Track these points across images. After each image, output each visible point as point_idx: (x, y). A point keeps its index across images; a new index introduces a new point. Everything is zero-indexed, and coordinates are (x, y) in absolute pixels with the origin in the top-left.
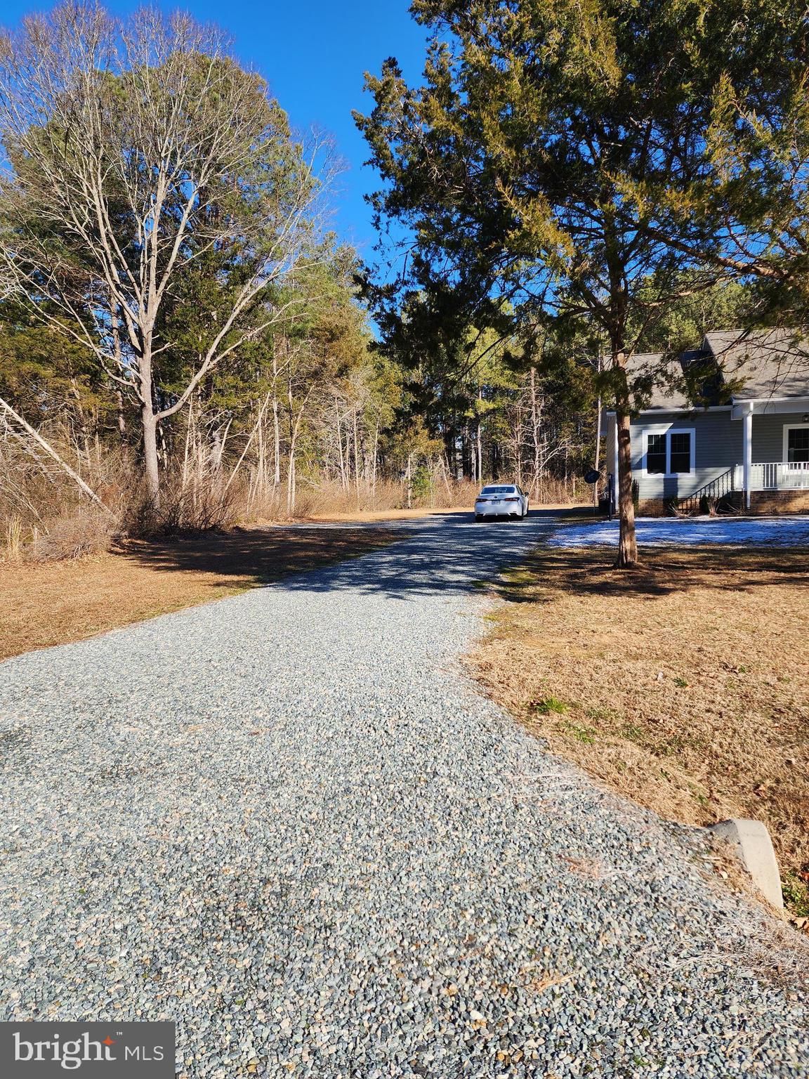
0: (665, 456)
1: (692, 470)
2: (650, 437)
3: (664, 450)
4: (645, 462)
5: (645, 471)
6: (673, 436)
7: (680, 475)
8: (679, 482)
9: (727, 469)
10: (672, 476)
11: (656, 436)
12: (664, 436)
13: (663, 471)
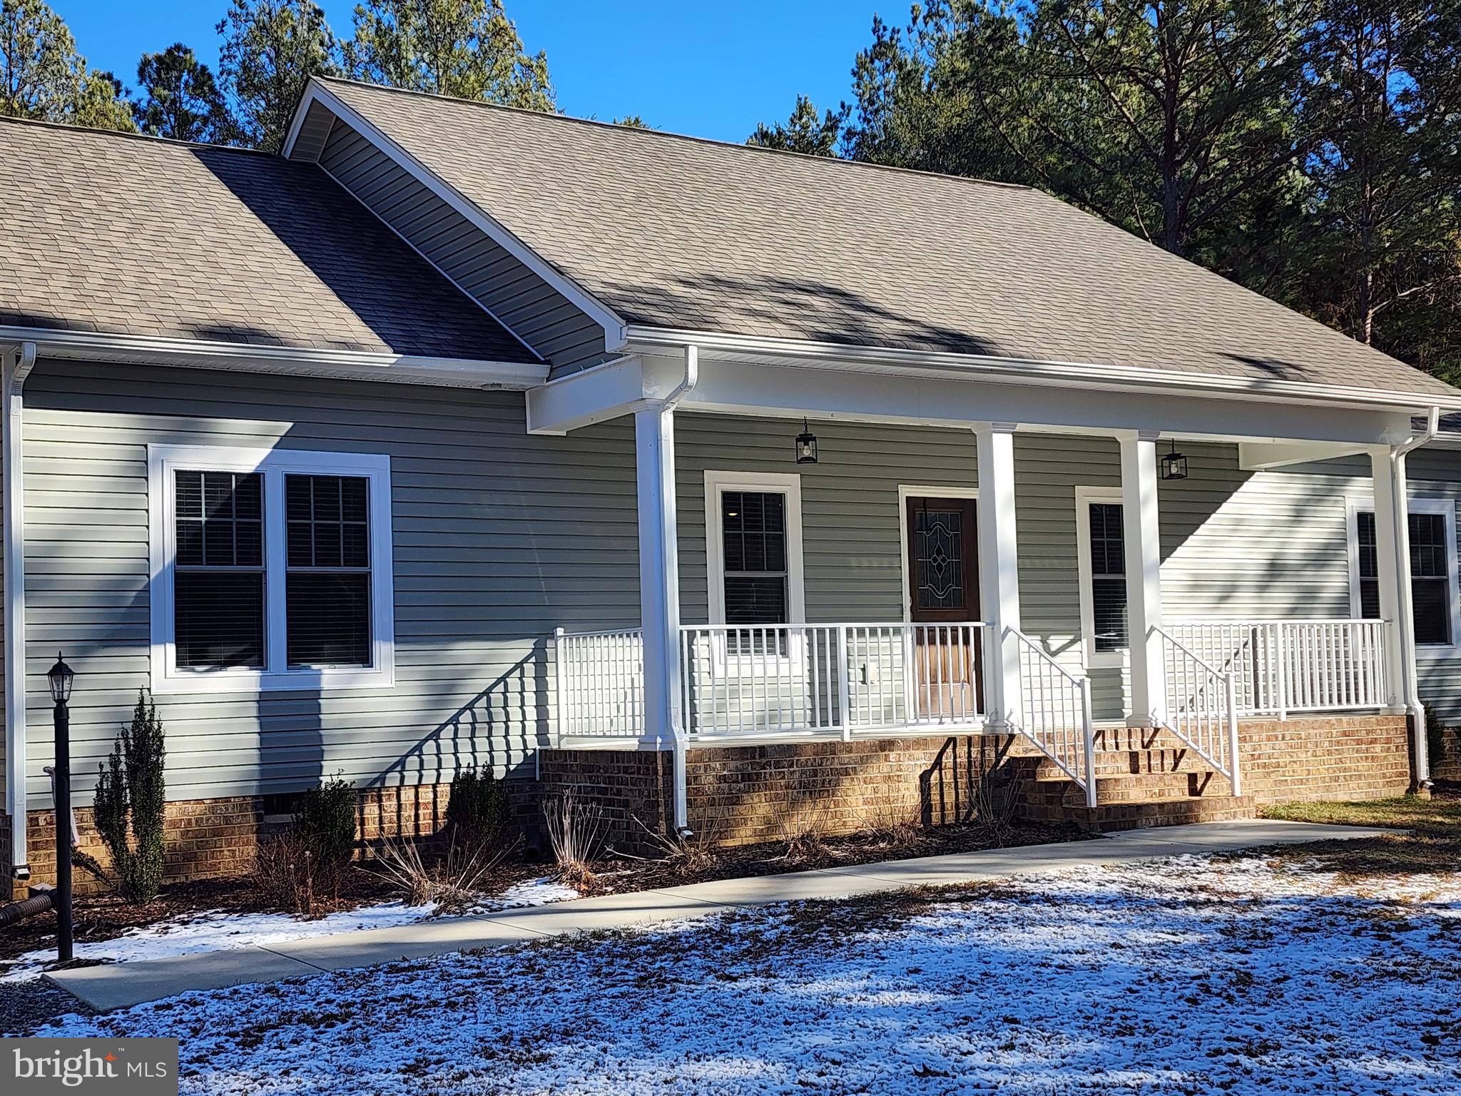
0: (257, 583)
1: (383, 649)
2: (186, 480)
3: (253, 549)
4: (164, 610)
5: (163, 655)
6: (295, 484)
7: (330, 676)
8: (330, 713)
9: (523, 648)
10: (292, 681)
11: (217, 479)
12: (252, 483)
13: (253, 655)
